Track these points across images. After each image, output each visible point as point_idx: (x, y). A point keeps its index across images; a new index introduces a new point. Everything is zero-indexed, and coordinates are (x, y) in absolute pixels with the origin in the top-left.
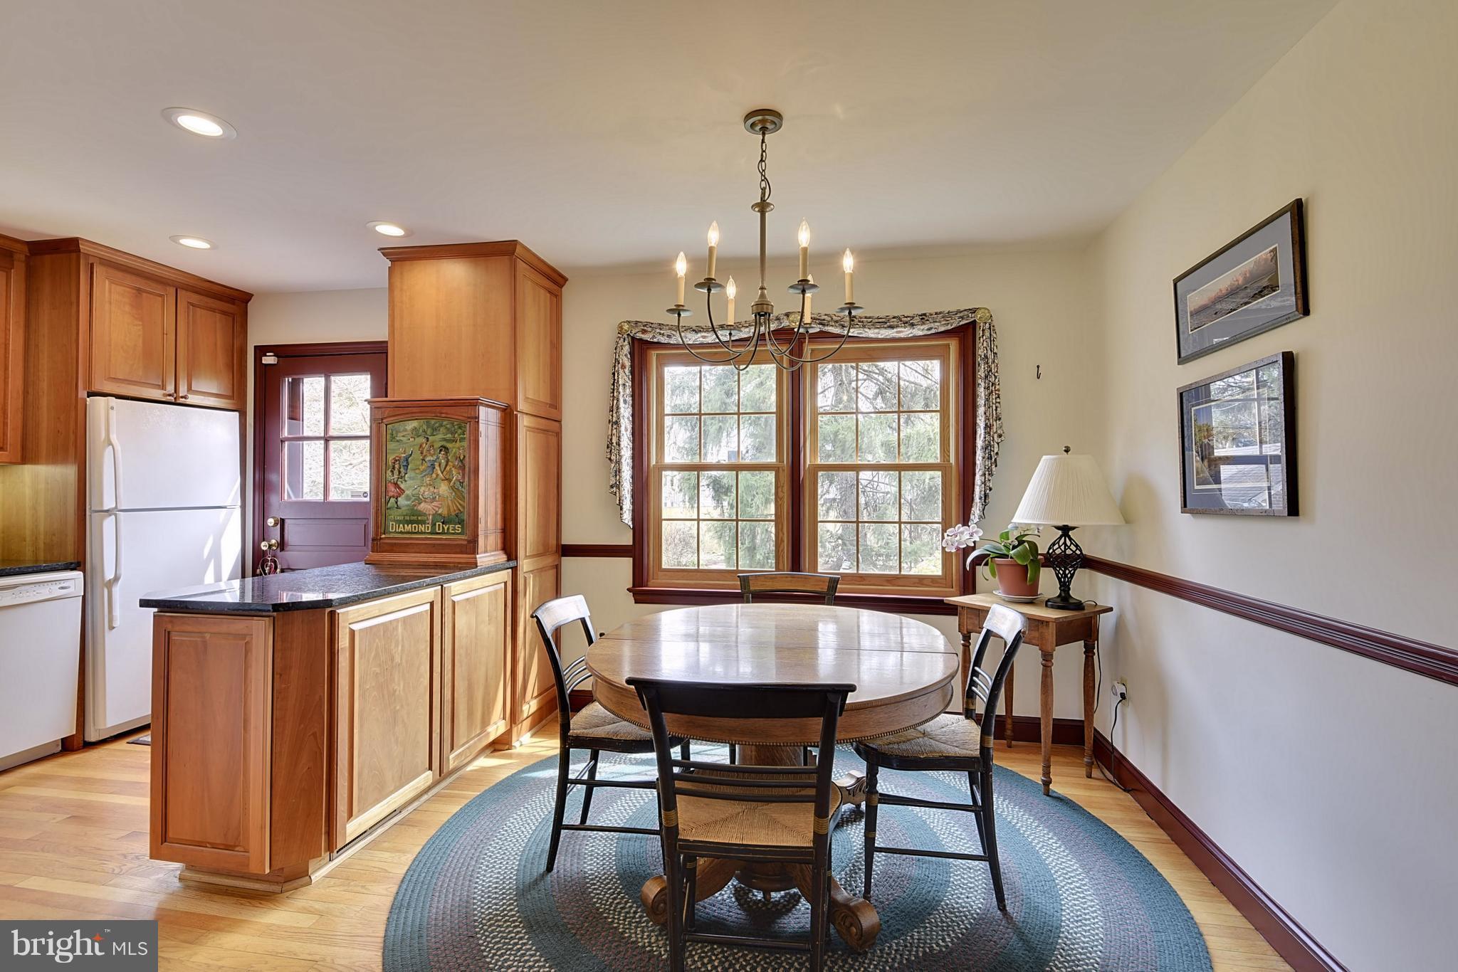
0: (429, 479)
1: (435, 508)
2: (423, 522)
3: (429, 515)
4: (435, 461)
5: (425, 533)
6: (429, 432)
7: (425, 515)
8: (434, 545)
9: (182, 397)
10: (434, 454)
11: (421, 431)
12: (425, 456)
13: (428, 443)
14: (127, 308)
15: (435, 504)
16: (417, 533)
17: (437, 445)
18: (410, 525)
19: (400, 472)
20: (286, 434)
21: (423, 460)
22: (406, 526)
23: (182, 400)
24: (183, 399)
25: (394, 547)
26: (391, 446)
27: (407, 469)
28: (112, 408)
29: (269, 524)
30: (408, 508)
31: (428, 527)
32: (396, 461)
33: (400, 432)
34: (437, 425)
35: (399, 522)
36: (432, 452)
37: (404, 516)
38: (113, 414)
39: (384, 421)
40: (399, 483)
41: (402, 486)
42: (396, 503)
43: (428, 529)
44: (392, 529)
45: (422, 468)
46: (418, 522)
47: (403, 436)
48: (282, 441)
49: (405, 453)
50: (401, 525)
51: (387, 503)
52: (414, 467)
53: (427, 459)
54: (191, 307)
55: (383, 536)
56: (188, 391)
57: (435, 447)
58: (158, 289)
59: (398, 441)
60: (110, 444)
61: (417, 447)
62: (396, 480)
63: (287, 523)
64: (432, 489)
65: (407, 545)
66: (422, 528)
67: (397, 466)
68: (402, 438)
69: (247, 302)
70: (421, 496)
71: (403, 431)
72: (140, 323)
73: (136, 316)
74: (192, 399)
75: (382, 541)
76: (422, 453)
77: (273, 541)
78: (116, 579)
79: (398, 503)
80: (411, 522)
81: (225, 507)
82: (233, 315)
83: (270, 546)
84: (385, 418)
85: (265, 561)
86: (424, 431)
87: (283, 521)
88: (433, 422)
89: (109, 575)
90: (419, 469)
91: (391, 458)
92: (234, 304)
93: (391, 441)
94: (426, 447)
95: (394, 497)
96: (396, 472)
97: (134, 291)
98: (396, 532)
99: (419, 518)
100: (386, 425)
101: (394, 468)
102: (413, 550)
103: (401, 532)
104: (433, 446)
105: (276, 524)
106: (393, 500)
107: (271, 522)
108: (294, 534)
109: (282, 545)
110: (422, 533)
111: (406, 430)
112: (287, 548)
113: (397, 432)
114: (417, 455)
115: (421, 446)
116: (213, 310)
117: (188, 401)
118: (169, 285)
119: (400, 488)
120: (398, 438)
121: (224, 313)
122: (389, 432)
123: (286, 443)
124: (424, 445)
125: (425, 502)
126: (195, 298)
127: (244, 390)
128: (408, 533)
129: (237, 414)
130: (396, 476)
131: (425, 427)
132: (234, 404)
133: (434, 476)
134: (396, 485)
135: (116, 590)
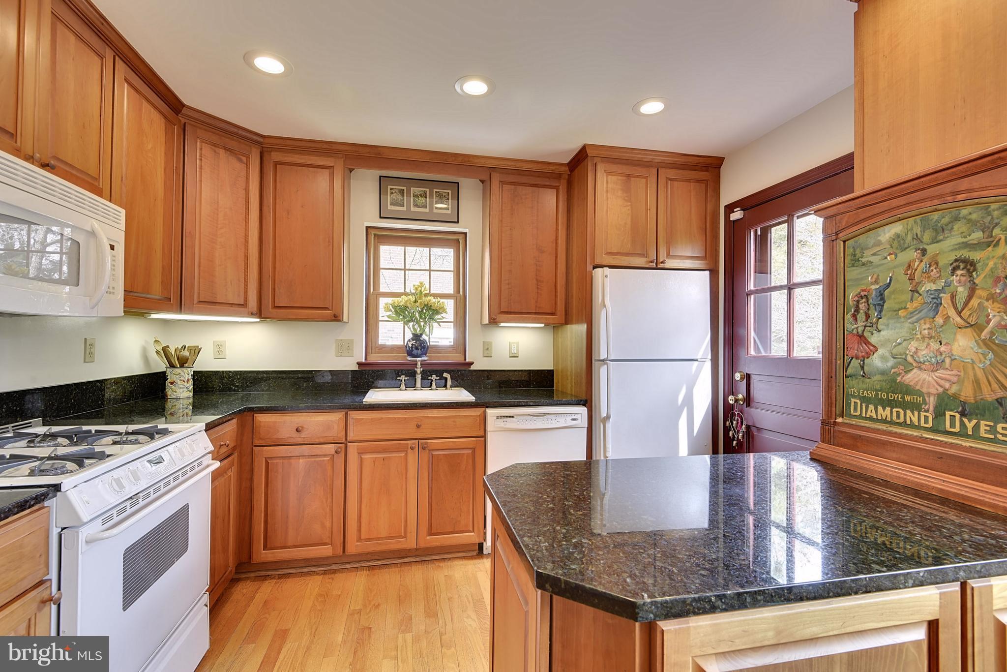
0: (928, 326)
1: (942, 382)
2: (916, 407)
3: (929, 394)
4: (942, 291)
5: (919, 427)
6: (927, 237)
7: (920, 393)
8: (941, 456)
9: (662, 263)
10: (940, 277)
11: (909, 238)
12: (918, 283)
13: (925, 259)
14: (620, 193)
15: (941, 373)
16: (904, 424)
17: (946, 260)
18: (888, 409)
19: (868, 316)
20: (751, 286)
21: (915, 291)
22: (880, 408)
23: (661, 266)
24: (662, 264)
25: (856, 442)
26: (852, 273)
27: (881, 312)
28: (606, 276)
29: (736, 378)
30: (885, 378)
31: (926, 417)
32: (862, 297)
33: (867, 249)
34: (946, 220)
35: (866, 400)
36: (934, 273)
37: (877, 391)
38: (607, 280)
39: (841, 235)
40: (866, 334)
41: (873, 340)
42: (862, 368)
43: (926, 422)
44: (855, 409)
45: (910, 306)
46: (905, 406)
47: (874, 254)
48: (747, 294)
49: (876, 282)
50: (871, 407)
51: (846, 367)
52: (897, 307)
53: (922, 289)
54: (669, 181)
55: (839, 420)
56: (667, 257)
57: (941, 264)
58: (642, 171)
59: (864, 264)
60: (605, 306)
61: (902, 270)
62: (860, 329)
63: (753, 377)
64: (934, 345)
65: (884, 443)
66: (912, 417)
67: (863, 306)
68: (872, 259)
69: (720, 168)
70: (909, 359)
71: (875, 245)
72: (629, 204)
73: (626, 198)
74: (670, 263)
75: (837, 428)
76: (911, 279)
77: (740, 396)
78: (608, 417)
79: (866, 368)
80: (891, 404)
81: (696, 360)
82: (705, 182)
83: (736, 401)
84: (842, 230)
85: (733, 415)
86: (917, 238)
87: (748, 377)
88: (935, 216)
89: (604, 414)
90: (905, 308)
91: (851, 295)
92: (708, 171)
93: (853, 266)
94: (920, 267)
95: (857, 358)
96: (861, 316)
97: (624, 178)
98: (860, 417)
99: (907, 398)
100: (844, 242)
101: (857, 310)
102: (894, 455)
103: (871, 419)
104: (937, 263)
105: (742, 379)
106: (855, 363)
107: (737, 376)
108: (759, 391)
109: (748, 400)
110: (912, 426)
111: (879, 243)
112: (753, 405)
113: (863, 250)
114: (902, 282)
115: (909, 266)
116: (688, 181)
117: (667, 265)
118: (652, 167)
119: (867, 343)
120: (864, 260)
121: (698, 181)
122: (849, 251)
123: (752, 297)
124: (917, 264)
125: (920, 368)
126: (672, 173)
127: (716, 250)
128: (884, 421)
129: (707, 273)
130: (861, 324)
131: (918, 230)
132: (707, 264)
133: (939, 320)
134: (862, 338)
135: (609, 425)
